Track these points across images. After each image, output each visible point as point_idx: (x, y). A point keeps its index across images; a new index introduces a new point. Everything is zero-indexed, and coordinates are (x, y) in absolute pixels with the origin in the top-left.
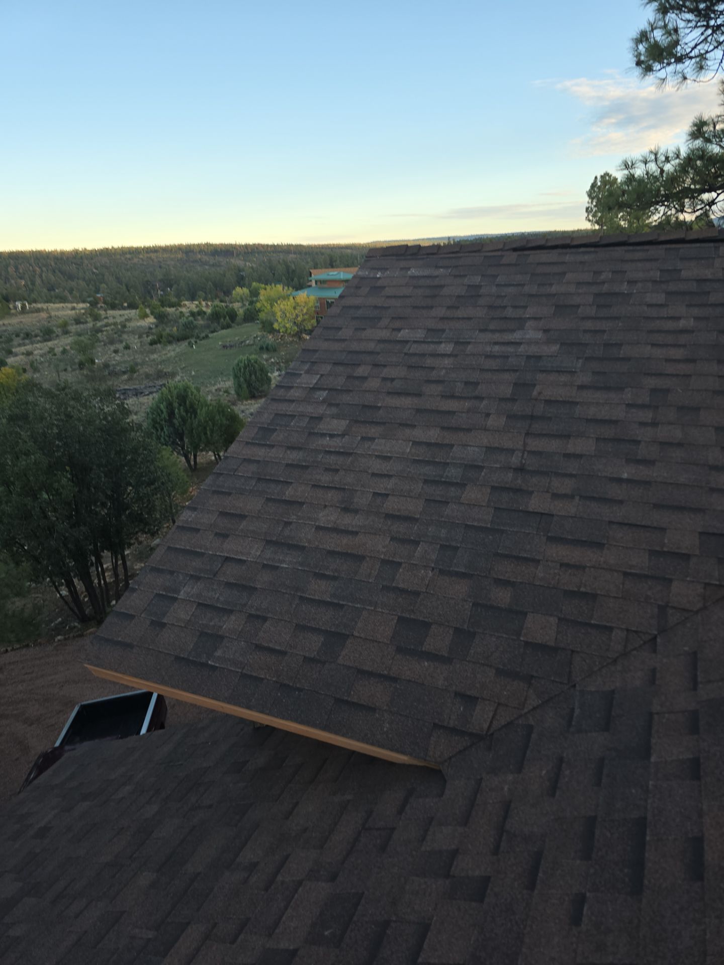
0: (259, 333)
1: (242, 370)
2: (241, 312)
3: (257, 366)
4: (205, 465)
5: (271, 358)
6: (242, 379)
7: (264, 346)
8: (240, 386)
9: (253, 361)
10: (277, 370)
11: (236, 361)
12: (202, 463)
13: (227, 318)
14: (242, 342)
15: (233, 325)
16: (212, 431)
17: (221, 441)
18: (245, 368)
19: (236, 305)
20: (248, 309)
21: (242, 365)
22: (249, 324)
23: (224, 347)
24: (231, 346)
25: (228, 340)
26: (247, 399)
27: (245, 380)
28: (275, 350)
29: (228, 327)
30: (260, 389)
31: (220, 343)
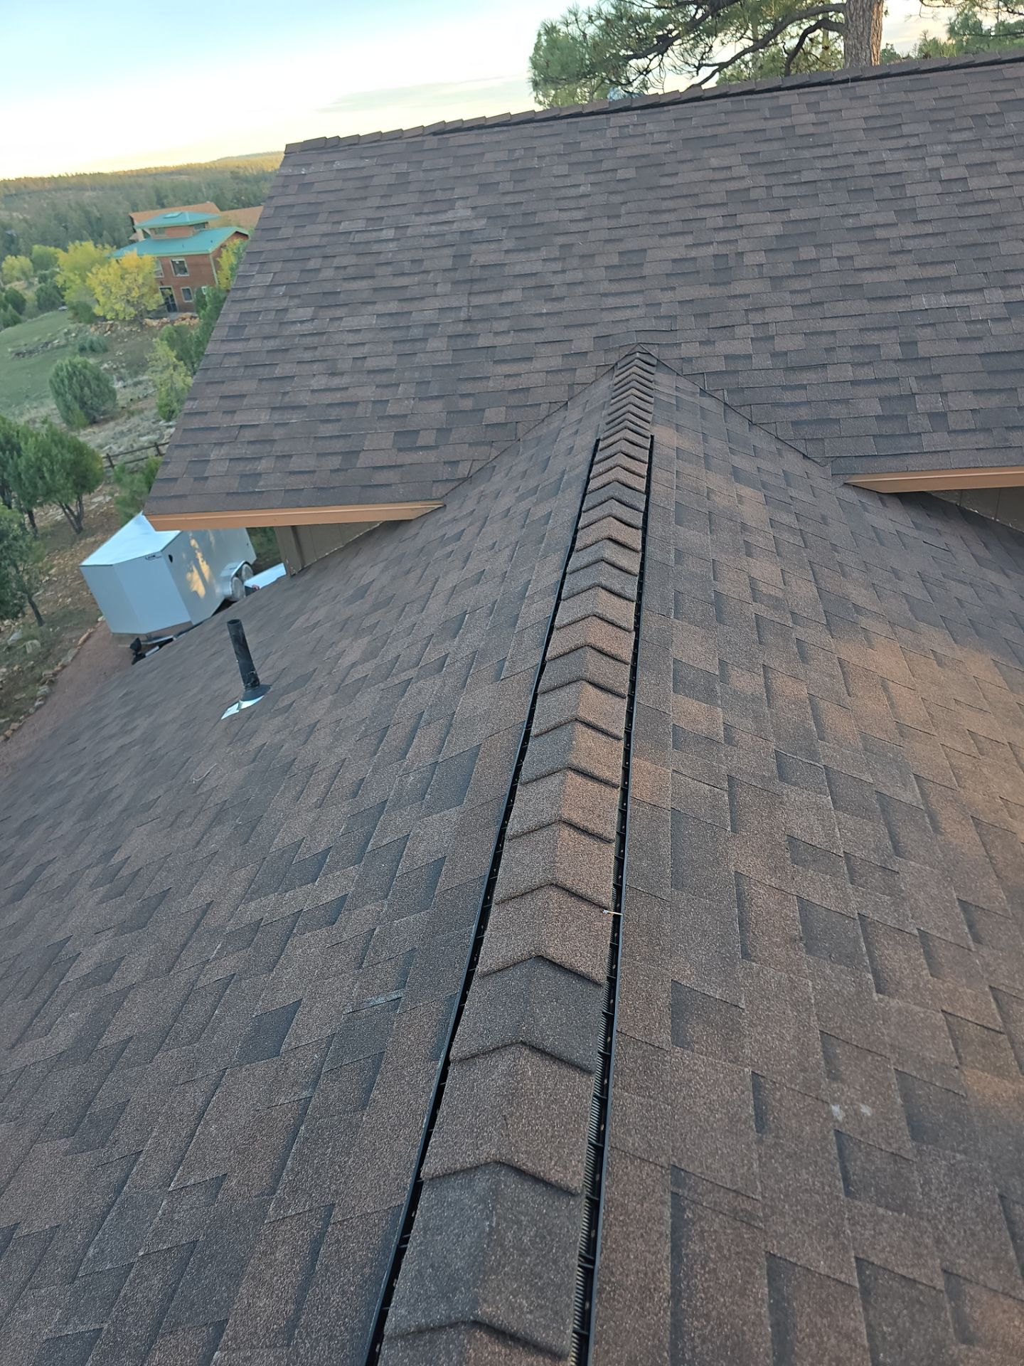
0: (72, 326)
1: (66, 382)
2: (30, 295)
3: (88, 373)
4: (49, 529)
5: (102, 363)
6: (69, 397)
7: (87, 345)
8: (68, 408)
9: (80, 366)
10: (118, 380)
11: (53, 370)
12: (43, 527)
13: (10, 307)
14: (47, 344)
15: (22, 317)
16: (52, 472)
17: (69, 485)
18: (70, 378)
19: (18, 286)
20: (41, 289)
21: (64, 373)
22: (50, 313)
23: (18, 354)
24: (30, 352)
25: (23, 343)
26: (85, 427)
27: (75, 397)
28: (106, 350)
29: (15, 322)
30: (103, 408)
31: (10, 350)
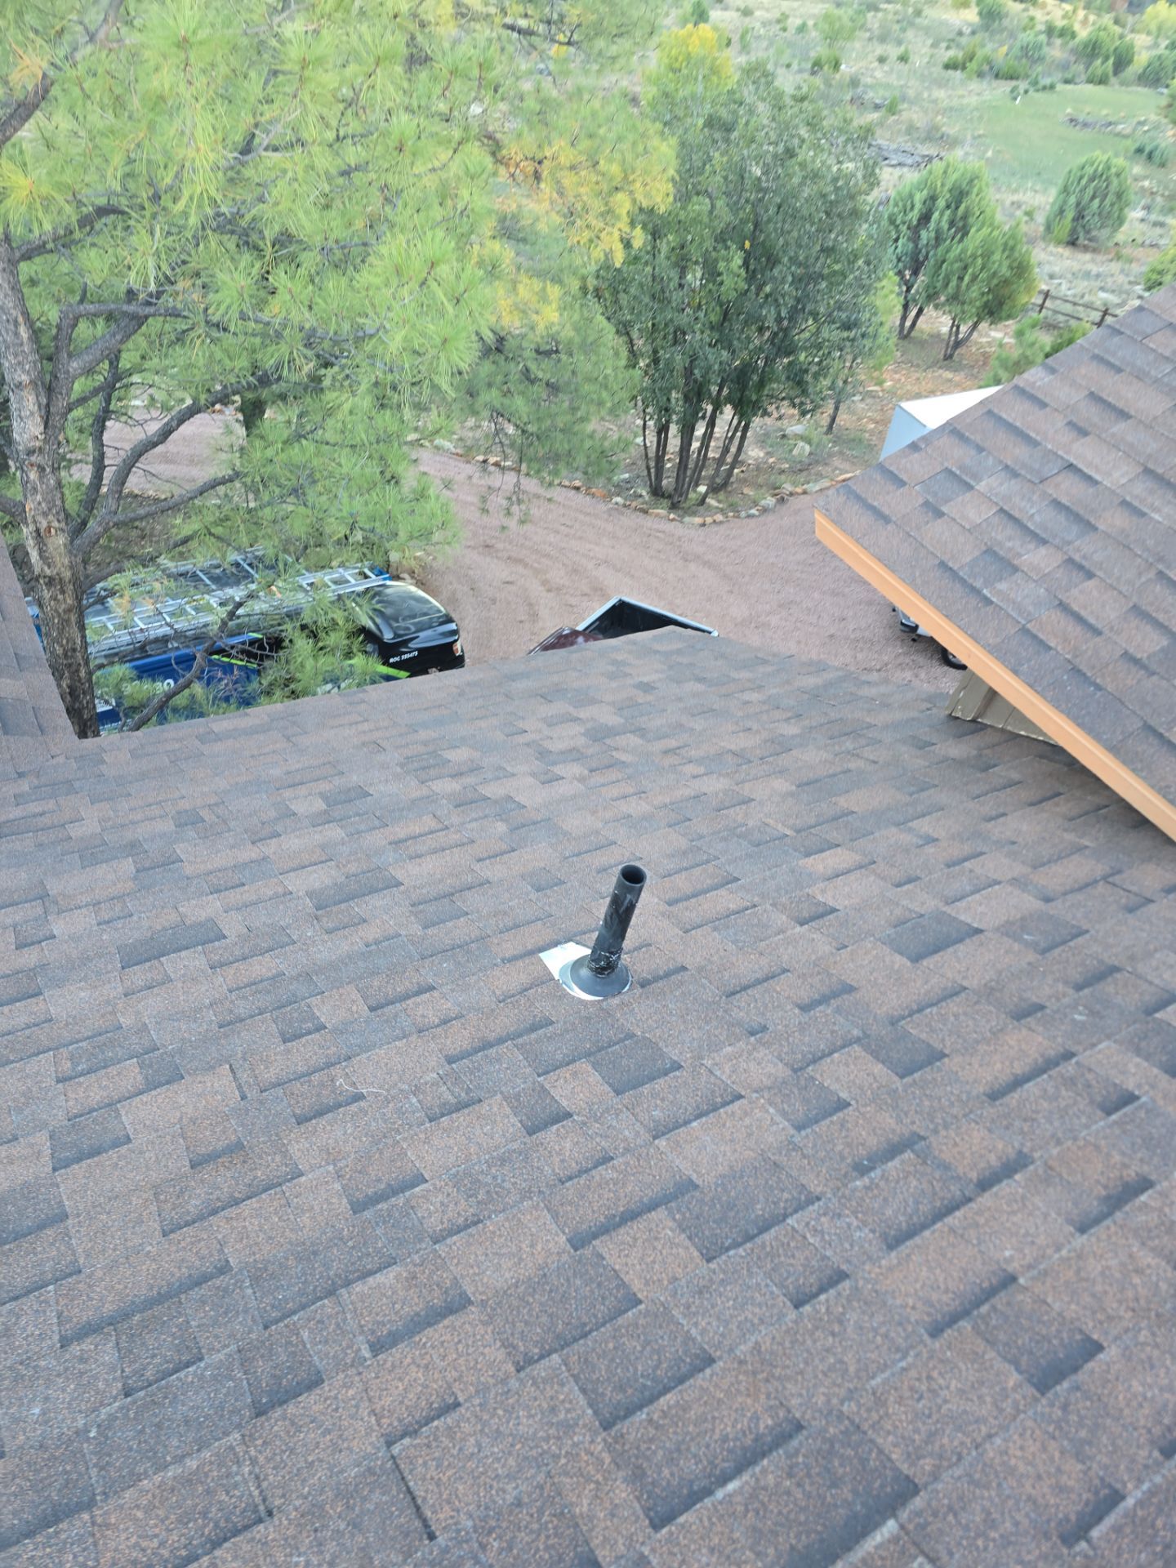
0: (1153, 117)
1: (1084, 182)
2: (1142, 59)
3: (1115, 182)
4: (925, 337)
5: (1145, 178)
6: (1072, 200)
7: (1147, 150)
8: (1061, 212)
9: (1113, 170)
10: (1144, 208)
11: (1083, 160)
12: (922, 332)
13: (1111, 61)
14: (1110, 124)
15: (1113, 80)
16: (974, 278)
17: (978, 304)
18: (1092, 179)
19: (1141, 41)
20: (1160, 57)
21: (1090, 170)
22: (1145, 90)
23: (1072, 120)
24: (1085, 125)
25: (1088, 109)
26: (1059, 243)
27: (1078, 204)
28: (1163, 165)
29: (1102, 81)
30: (1094, 233)
31: (1069, 110)
